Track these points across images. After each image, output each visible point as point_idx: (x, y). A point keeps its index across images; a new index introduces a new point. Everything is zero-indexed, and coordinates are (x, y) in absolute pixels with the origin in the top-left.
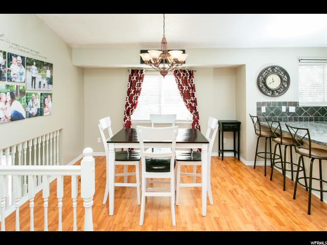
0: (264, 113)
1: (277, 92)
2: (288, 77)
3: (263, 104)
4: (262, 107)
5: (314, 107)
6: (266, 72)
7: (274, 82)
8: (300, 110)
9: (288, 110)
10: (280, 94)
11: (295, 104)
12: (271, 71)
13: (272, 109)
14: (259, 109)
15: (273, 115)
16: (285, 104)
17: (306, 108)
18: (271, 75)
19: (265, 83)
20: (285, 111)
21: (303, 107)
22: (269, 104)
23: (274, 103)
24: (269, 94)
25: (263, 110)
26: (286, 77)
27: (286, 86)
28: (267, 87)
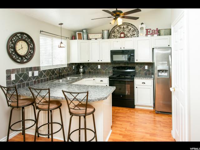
0: (14, 81)
1: (25, 58)
2: (34, 44)
3: (12, 71)
4: (12, 75)
5: (48, 70)
6: (16, 39)
7: (22, 48)
8: (41, 74)
9: (33, 74)
10: (29, 60)
11: (38, 68)
12: (20, 37)
13: (21, 75)
14: (9, 77)
15: (22, 81)
16: (31, 69)
17: (44, 71)
18: (20, 42)
19: (14, 48)
20: (31, 76)
21: (43, 71)
22: (18, 70)
23: (23, 69)
24: (18, 60)
25: (13, 77)
26: (32, 44)
27: (32, 53)
28: (16, 53)
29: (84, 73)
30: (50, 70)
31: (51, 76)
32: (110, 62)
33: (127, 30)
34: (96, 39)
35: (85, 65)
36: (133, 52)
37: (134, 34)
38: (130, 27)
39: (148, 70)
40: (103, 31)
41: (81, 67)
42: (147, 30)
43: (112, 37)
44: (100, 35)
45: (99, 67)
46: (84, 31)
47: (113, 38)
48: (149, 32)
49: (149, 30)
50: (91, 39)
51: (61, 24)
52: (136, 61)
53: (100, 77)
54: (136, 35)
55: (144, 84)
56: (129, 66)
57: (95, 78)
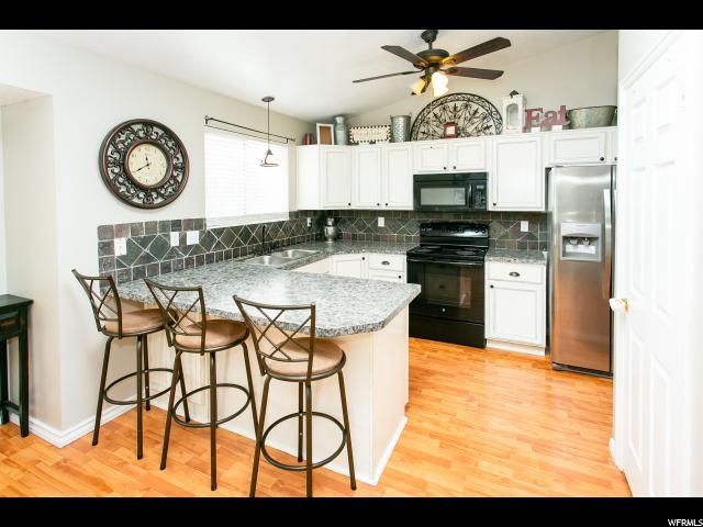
0: (122, 257)
1: (159, 194)
2: (185, 156)
3: (120, 230)
4: (116, 241)
5: (232, 228)
6: (128, 138)
7: (148, 165)
8: (207, 239)
9: (183, 239)
10: (169, 199)
11: (198, 224)
12: (141, 134)
13: (144, 242)
14: (106, 247)
15: (147, 258)
16: (176, 225)
17: (219, 231)
18: (143, 148)
19: (123, 165)
20: (177, 244)
21: (214, 230)
22: (135, 228)
23: (151, 226)
24: (136, 200)
25: (120, 247)
26: (179, 156)
27: (179, 179)
28: (129, 178)
29: (337, 237)
30: (236, 229)
31: (240, 244)
32: (412, 209)
33: (465, 114)
34: (372, 143)
35: (339, 216)
36: (482, 178)
37: (488, 128)
38: (475, 107)
39: (530, 236)
40: (392, 118)
41: (330, 223)
42: (529, 112)
43: (420, 135)
44: (384, 132)
45: (381, 222)
46: (339, 120)
47: (421, 139)
48: (537, 117)
49: (534, 114)
50: (357, 144)
51: (269, 99)
52: (490, 208)
53: (381, 251)
54: (493, 130)
55: (517, 278)
56: (470, 221)
57: (366, 255)
